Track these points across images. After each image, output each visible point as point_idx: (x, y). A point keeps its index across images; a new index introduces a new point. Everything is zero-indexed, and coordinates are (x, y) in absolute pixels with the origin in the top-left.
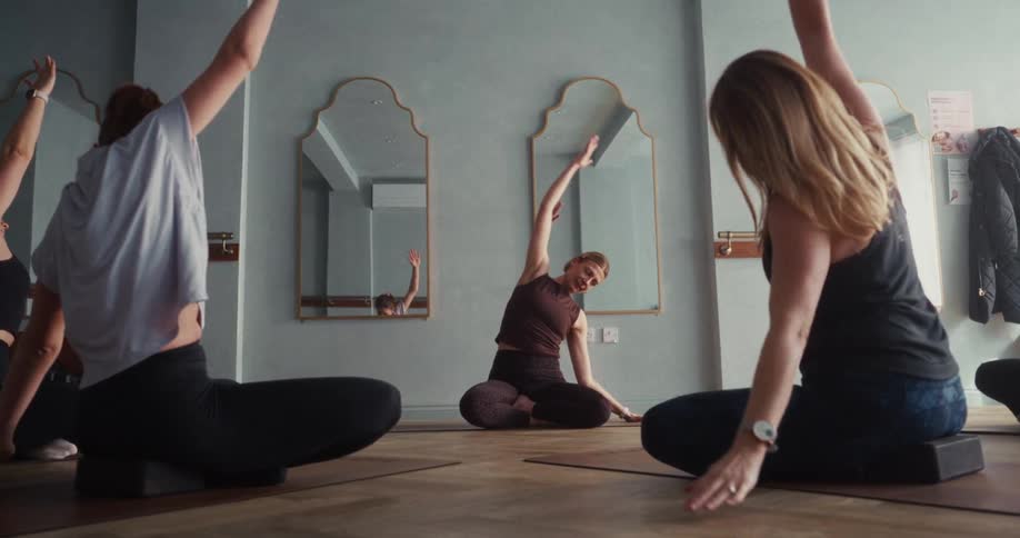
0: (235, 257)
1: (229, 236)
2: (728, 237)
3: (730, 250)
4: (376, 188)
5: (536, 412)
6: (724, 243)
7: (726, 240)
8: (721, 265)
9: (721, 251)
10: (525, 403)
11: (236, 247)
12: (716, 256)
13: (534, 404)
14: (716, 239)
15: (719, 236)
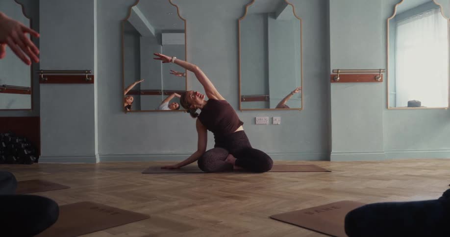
0: (92, 82)
1: (89, 72)
2: (338, 72)
3: (339, 78)
4: (164, 35)
5: (237, 163)
6: (336, 75)
7: (337, 74)
8: (334, 87)
9: (334, 79)
10: (232, 158)
11: (93, 77)
12: (331, 82)
13: (236, 159)
14: (332, 73)
15: (333, 72)
